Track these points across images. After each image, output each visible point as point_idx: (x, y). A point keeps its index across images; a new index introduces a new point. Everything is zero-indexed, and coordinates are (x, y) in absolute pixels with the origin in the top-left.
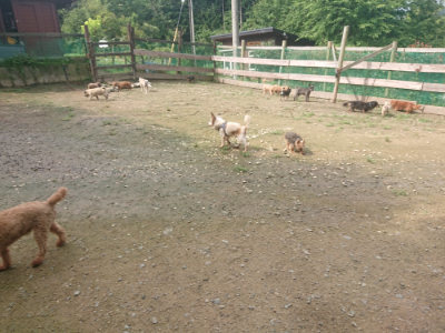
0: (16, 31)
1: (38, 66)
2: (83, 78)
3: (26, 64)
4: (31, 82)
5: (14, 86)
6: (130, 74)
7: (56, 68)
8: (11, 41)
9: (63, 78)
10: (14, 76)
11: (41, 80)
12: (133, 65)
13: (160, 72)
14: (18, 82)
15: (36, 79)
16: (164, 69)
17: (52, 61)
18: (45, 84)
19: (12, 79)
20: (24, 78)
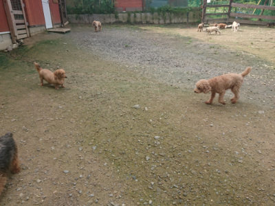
1: (174, 12)
2: (196, 21)
3: (168, 11)
4: (168, 21)
5: (159, 23)
6: (226, 19)
7: (182, 14)
9: (185, 20)
10: (161, 18)
11: (173, 21)
12: (228, 14)
13: (246, 19)
14: (162, 22)
15: (171, 20)
16: (250, 17)
17: (181, 9)
18: (175, 23)
19: (159, 19)
20: (165, 19)
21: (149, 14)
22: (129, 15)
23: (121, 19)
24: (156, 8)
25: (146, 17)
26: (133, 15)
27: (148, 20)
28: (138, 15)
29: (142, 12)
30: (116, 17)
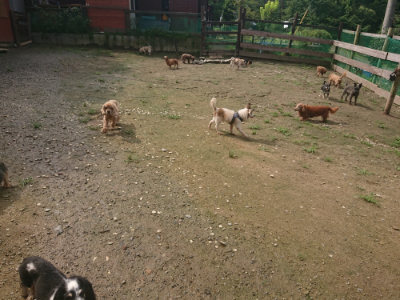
0: (167, 10)
1: (166, 38)
2: (196, 51)
3: (157, 35)
4: (158, 49)
6: (233, 51)
7: (177, 41)
8: (165, 18)
10: (149, 43)
11: (165, 49)
15: (162, 47)
17: (177, 34)
18: (167, 52)
20: (153, 46)
21: (132, 37)
22: (107, 38)
23: (96, 42)
24: (143, 31)
25: (130, 41)
26: (112, 37)
27: (132, 44)
28: (119, 37)
29: (125, 34)
30: (91, 38)
